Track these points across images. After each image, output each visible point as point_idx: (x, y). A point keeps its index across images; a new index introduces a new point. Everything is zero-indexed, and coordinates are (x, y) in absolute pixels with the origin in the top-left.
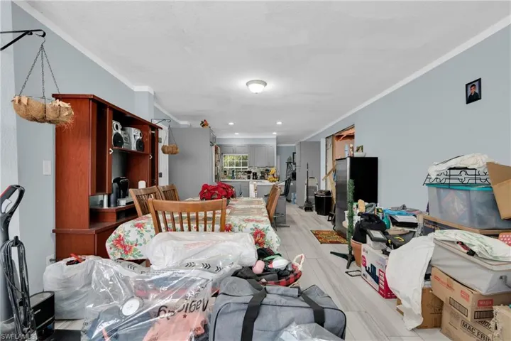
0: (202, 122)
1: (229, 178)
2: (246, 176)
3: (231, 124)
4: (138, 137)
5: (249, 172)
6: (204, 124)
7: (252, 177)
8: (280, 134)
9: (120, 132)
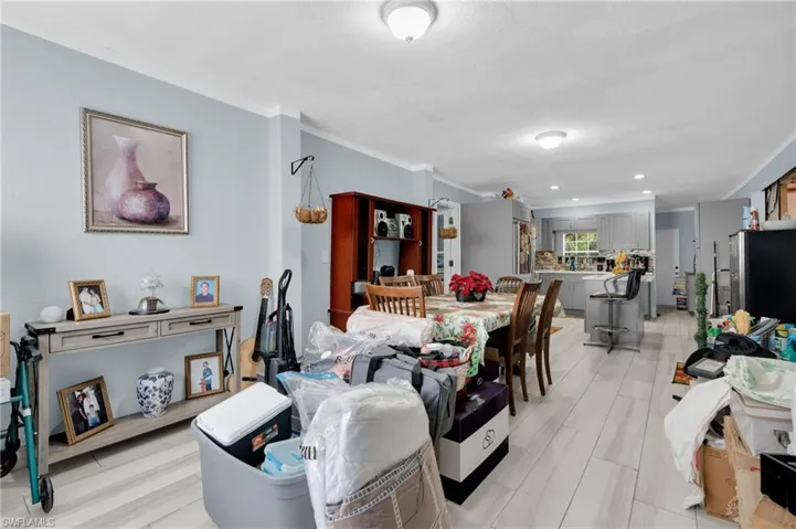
0: (504, 192)
1: (566, 268)
2: (595, 266)
3: (555, 187)
4: (407, 223)
5: (601, 260)
6: (507, 194)
7: (605, 267)
8: (659, 192)
9: (386, 220)
